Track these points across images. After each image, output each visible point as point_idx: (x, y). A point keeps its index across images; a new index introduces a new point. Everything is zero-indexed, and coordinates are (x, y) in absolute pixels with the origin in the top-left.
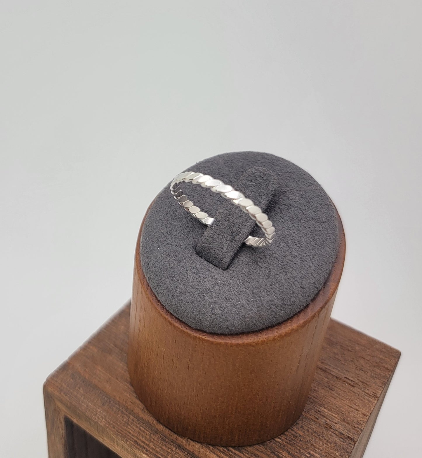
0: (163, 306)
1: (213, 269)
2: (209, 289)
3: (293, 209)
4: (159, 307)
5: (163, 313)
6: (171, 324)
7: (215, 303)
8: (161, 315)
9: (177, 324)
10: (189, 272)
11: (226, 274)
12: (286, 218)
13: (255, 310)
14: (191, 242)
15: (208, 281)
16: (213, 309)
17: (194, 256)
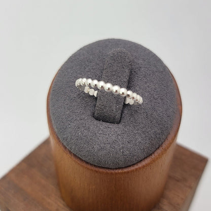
0: (87, 163)
1: (111, 126)
2: (115, 141)
3: (143, 69)
4: (84, 164)
5: (89, 167)
6: (97, 172)
7: (123, 148)
8: (88, 169)
9: (101, 170)
10: (97, 134)
11: (120, 125)
12: (141, 77)
13: (148, 141)
14: (89, 113)
15: (112, 135)
16: (123, 152)
17: (96, 122)
